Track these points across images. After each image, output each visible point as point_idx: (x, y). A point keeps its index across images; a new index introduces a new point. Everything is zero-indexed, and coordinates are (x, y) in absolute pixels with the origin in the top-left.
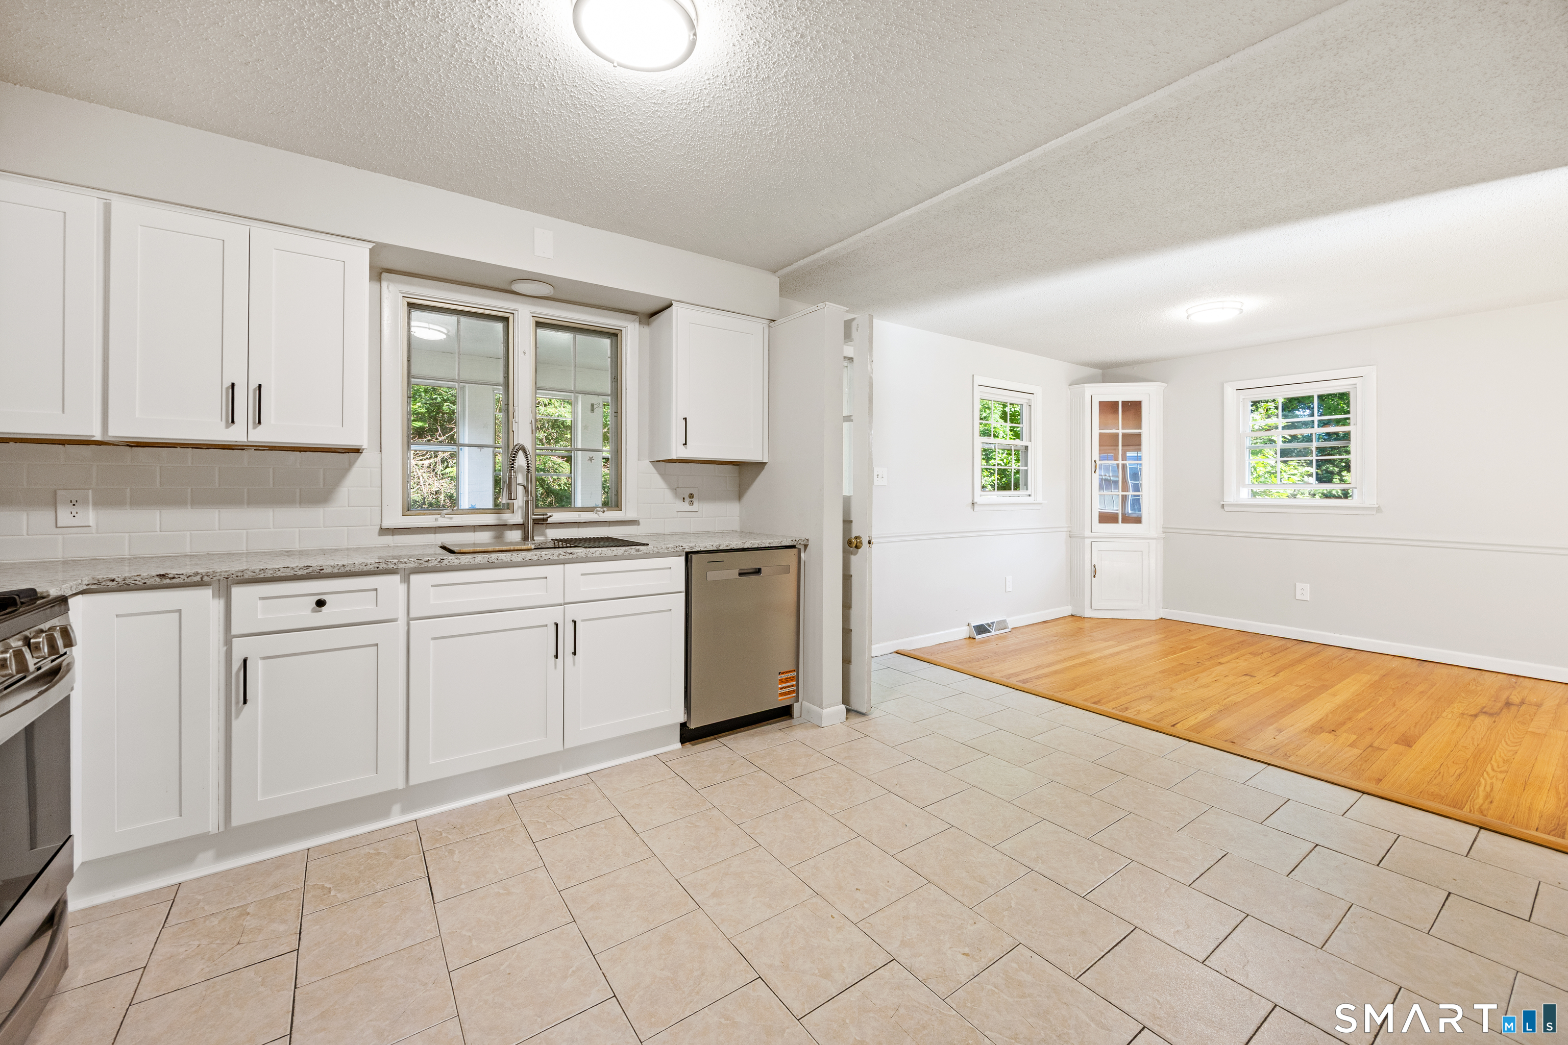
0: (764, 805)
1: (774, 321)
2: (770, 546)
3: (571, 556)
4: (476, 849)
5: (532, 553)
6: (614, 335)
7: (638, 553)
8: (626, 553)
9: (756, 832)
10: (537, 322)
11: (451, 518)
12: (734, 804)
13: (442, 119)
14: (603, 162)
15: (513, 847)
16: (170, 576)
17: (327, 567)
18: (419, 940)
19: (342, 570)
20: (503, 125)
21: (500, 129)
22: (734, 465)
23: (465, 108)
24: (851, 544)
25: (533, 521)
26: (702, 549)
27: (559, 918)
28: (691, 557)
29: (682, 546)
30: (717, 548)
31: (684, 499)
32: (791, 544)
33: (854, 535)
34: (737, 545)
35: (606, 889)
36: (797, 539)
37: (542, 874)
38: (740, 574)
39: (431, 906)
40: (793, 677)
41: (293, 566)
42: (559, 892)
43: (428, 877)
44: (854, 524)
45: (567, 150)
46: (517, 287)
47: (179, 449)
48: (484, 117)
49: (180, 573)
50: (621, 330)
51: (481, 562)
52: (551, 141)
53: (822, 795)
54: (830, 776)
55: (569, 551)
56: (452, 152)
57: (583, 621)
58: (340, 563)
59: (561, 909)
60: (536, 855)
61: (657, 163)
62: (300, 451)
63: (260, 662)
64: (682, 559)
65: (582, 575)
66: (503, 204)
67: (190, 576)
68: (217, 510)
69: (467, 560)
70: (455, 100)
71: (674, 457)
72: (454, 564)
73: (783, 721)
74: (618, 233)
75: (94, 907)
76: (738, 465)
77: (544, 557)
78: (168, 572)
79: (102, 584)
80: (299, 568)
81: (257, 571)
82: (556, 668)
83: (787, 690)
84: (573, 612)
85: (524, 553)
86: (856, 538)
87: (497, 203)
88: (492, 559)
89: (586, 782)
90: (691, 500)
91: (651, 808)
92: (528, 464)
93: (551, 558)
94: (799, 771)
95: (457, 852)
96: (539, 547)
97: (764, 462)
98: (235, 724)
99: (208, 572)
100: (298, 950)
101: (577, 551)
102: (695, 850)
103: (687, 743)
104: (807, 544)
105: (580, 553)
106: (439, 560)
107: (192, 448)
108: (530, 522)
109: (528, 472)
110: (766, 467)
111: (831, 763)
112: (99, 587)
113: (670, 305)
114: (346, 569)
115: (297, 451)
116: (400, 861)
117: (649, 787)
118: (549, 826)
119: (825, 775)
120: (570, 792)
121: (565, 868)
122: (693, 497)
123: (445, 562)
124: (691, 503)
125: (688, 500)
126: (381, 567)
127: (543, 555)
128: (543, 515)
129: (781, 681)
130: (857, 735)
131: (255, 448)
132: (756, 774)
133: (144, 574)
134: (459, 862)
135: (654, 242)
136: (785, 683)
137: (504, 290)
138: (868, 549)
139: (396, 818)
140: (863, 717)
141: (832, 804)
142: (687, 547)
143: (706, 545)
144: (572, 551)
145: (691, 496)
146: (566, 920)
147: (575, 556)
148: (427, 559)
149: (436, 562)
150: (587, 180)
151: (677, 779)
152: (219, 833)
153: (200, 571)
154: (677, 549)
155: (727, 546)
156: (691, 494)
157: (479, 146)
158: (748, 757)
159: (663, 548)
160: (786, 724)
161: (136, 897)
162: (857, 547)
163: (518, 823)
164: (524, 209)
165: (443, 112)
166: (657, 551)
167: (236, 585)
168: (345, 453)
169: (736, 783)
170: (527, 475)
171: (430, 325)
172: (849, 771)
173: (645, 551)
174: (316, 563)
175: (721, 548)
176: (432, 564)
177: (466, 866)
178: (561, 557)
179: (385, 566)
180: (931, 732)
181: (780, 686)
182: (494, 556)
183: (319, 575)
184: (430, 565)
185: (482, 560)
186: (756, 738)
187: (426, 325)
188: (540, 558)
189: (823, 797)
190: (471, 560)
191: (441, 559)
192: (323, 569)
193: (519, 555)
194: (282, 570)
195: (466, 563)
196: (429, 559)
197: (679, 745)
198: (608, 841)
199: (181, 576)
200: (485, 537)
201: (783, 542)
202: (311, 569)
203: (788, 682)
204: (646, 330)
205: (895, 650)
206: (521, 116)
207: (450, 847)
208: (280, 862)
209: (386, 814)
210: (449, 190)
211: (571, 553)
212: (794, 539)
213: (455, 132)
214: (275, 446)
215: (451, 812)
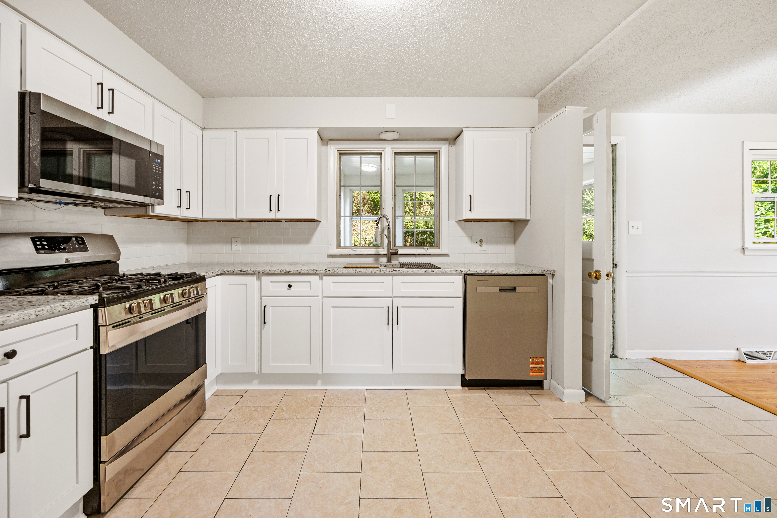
0: (498, 444)
1: (533, 128)
2: (523, 273)
3: (395, 272)
4: (340, 413)
5: (376, 269)
6: (435, 154)
7: (433, 273)
8: (426, 272)
9: (484, 461)
10: (395, 153)
11: (356, 251)
12: (478, 436)
13: (328, 62)
14: (404, 58)
15: (355, 418)
16: (243, 271)
17: (292, 271)
18: (298, 450)
19: (297, 272)
20: (351, 54)
21: (352, 57)
22: (511, 222)
23: (333, 52)
24: (591, 275)
25: (391, 253)
26: (474, 273)
27: (355, 467)
28: (467, 277)
29: (460, 270)
30: (484, 272)
31: (476, 242)
32: (540, 273)
33: (595, 269)
34: (499, 272)
35: (384, 461)
36: (546, 270)
37: (359, 438)
38: (500, 290)
39: (311, 435)
40: (542, 362)
41: (280, 269)
42: (362, 452)
43: (317, 420)
44: (595, 262)
45: (384, 57)
46: (383, 136)
47: (263, 222)
48: (342, 53)
49: (246, 270)
50: (439, 150)
51: (352, 273)
52: (375, 55)
53: (543, 453)
54: (556, 440)
55: (394, 269)
56: (339, 77)
57: (402, 307)
58: (296, 269)
59: (358, 462)
60: (362, 427)
61: (431, 47)
62: (300, 222)
63: (270, 308)
64: (461, 278)
65: (402, 282)
66: (371, 97)
67: (249, 271)
68: (274, 246)
69: (346, 271)
70: (328, 50)
71: (464, 218)
72: (340, 272)
73: (535, 389)
74: (429, 96)
75: (225, 390)
76: (513, 222)
77: (382, 272)
78: (242, 269)
79: (225, 272)
80: (282, 270)
81: (269, 270)
82: (388, 330)
83: (537, 369)
84: (397, 302)
85: (372, 269)
86: (596, 272)
87: (368, 97)
88: (357, 271)
89: (403, 394)
90: (481, 243)
91: (428, 421)
92: (388, 224)
93: (386, 272)
94: (533, 429)
95: (333, 412)
96: (393, 266)
97: (527, 219)
98: (262, 331)
99: (254, 270)
100: (261, 434)
101: (399, 270)
102: (441, 458)
103: (466, 387)
104: (554, 273)
105: (401, 271)
106: (334, 270)
107: (267, 221)
108: (389, 254)
109: (389, 228)
110: (529, 222)
111: (560, 430)
112: (224, 273)
113: (462, 132)
114: (299, 272)
115: (299, 221)
116: (312, 407)
117: (433, 408)
118: (375, 413)
119: (552, 438)
120: (393, 397)
121: (371, 439)
122: (482, 242)
123: (337, 271)
124: (481, 245)
125: (479, 243)
126: (311, 272)
127: (382, 271)
128: (396, 250)
129: (532, 363)
130: (591, 415)
131: (285, 221)
132: (501, 420)
133: (236, 269)
134: (331, 417)
135: (451, 96)
136: (535, 365)
137: (377, 139)
138: (606, 280)
139: (319, 387)
140: (602, 403)
141: (549, 462)
142: (463, 271)
143: (477, 270)
144: (396, 270)
145: (481, 241)
146: (358, 470)
147: (398, 272)
148: (329, 270)
149: (333, 271)
150: (401, 71)
151: (451, 408)
152: (259, 374)
153: (251, 269)
154: (458, 272)
155: (491, 272)
156: (481, 240)
157: (348, 70)
158: (500, 407)
159: (449, 270)
160: (536, 392)
161: (235, 390)
162: (597, 278)
163: (363, 406)
164: (380, 96)
165: (326, 57)
166: (445, 272)
167: (264, 276)
168: (315, 221)
169: (485, 422)
170: (388, 230)
171: (369, 164)
172: (574, 442)
173: (437, 272)
174: (288, 268)
175: (487, 273)
176: (331, 272)
177: (333, 420)
178: (391, 272)
179: (313, 271)
180: (665, 433)
181: (531, 366)
182: (358, 270)
183: (288, 274)
184: (330, 272)
185: (352, 272)
186: (511, 396)
187: (367, 165)
188: (380, 272)
189: (543, 455)
190: (348, 271)
191: (335, 270)
192: (290, 272)
193: (370, 270)
194: (276, 271)
195: (346, 273)
196: (330, 269)
197: (460, 387)
198: (398, 433)
199: (246, 271)
200: (370, 260)
201: (534, 271)
202: (286, 271)
203: (538, 365)
204: (453, 148)
205: (652, 357)
206: (356, 47)
207: (331, 408)
208: (277, 392)
209: (315, 383)
210: (347, 96)
211: (396, 271)
212: (543, 270)
213: (336, 66)
214: (292, 220)
215: (340, 391)
